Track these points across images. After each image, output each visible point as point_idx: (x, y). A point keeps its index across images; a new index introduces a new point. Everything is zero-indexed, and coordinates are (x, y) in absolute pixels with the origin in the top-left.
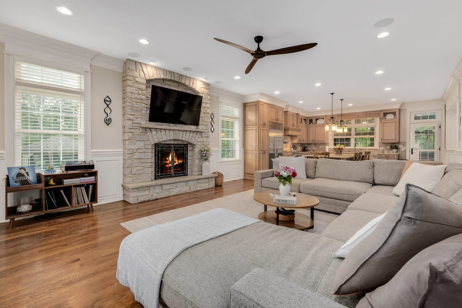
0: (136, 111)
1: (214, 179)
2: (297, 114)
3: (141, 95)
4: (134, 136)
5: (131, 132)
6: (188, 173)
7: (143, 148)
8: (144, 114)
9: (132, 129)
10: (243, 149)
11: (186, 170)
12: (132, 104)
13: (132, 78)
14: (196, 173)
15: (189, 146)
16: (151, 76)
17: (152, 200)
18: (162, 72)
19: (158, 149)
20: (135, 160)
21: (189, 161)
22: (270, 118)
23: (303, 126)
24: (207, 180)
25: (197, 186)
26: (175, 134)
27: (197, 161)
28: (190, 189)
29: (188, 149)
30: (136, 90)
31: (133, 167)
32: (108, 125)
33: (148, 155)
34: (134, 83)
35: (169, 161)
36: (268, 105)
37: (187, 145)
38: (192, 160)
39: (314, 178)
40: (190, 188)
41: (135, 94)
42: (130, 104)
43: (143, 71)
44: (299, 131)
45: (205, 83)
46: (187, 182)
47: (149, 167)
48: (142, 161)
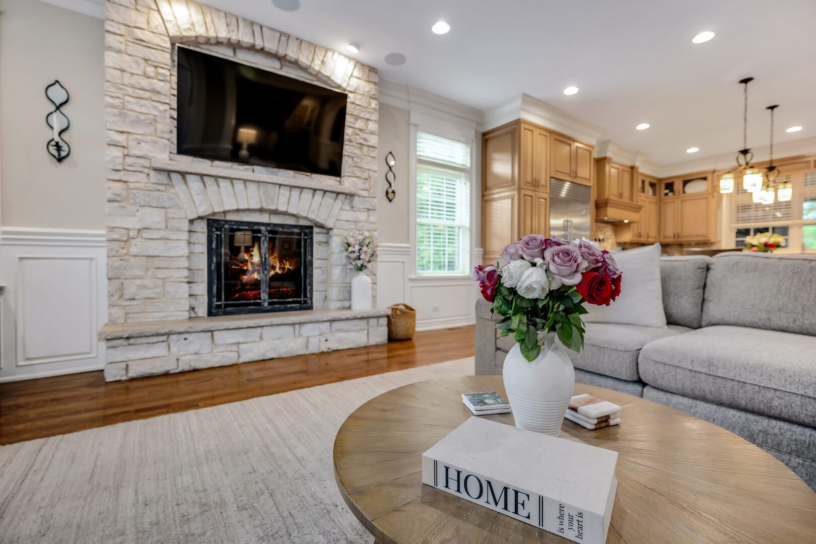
0: (137, 122)
1: (384, 321)
2: (632, 168)
3: (153, 78)
4: (131, 191)
5: (120, 181)
6: (312, 303)
7: (159, 226)
8: (163, 132)
9: (122, 173)
10: (481, 249)
11: (308, 295)
12: (121, 102)
13: (122, 27)
14: (334, 305)
15: (317, 233)
16: (184, 27)
17: (177, 371)
18: (223, 20)
19: (218, 233)
20: (132, 259)
21: (316, 273)
22: (552, 169)
23: (646, 198)
24: (364, 322)
25: (329, 338)
26: (265, 193)
27: (336, 272)
28: (307, 347)
29: (312, 239)
30: (137, 63)
31: (125, 277)
32: (60, 160)
33: (177, 247)
34: (130, 44)
35: (252, 264)
36: (547, 134)
37: (311, 228)
38: (327, 271)
39: (700, 327)
40: (308, 342)
41: (132, 74)
42: (117, 102)
43: (159, 11)
44: (638, 209)
45: (359, 64)
46: (297, 327)
47: (181, 280)
48: (157, 263)
